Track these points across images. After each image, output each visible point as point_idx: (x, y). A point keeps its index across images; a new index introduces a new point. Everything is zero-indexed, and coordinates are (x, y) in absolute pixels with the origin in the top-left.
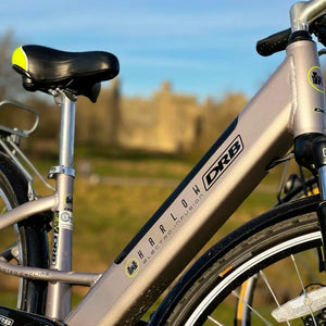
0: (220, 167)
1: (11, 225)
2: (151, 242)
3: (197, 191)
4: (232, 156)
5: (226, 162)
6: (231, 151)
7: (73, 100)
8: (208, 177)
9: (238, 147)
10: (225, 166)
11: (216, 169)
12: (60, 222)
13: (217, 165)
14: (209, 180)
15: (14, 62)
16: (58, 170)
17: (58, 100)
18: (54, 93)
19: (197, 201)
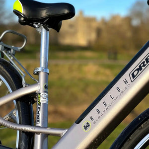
1: (12, 101)
2: (98, 111)
3: (126, 82)
4: (147, 62)
5: (144, 66)
6: (147, 60)
7: (47, 30)
8: (133, 74)
10: (143, 68)
11: (138, 70)
12: (41, 99)
16: (40, 69)
17: (39, 30)
18: (37, 26)
19: (126, 88)
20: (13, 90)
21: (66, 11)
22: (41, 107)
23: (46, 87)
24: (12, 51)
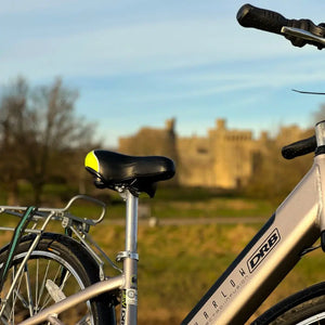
0: (261, 254)
1: (85, 301)
2: (206, 315)
3: (243, 273)
4: (271, 245)
5: (266, 250)
6: (270, 241)
7: (135, 195)
8: (252, 262)
9: (276, 238)
10: (265, 253)
11: (258, 256)
12: (127, 298)
13: (258, 252)
14: (253, 265)
15: (87, 165)
16: (125, 254)
17: (123, 196)
18: (120, 190)
19: (243, 282)
20: (86, 286)
21: (162, 169)
22: (127, 310)
23: (134, 280)
24: (84, 225)
